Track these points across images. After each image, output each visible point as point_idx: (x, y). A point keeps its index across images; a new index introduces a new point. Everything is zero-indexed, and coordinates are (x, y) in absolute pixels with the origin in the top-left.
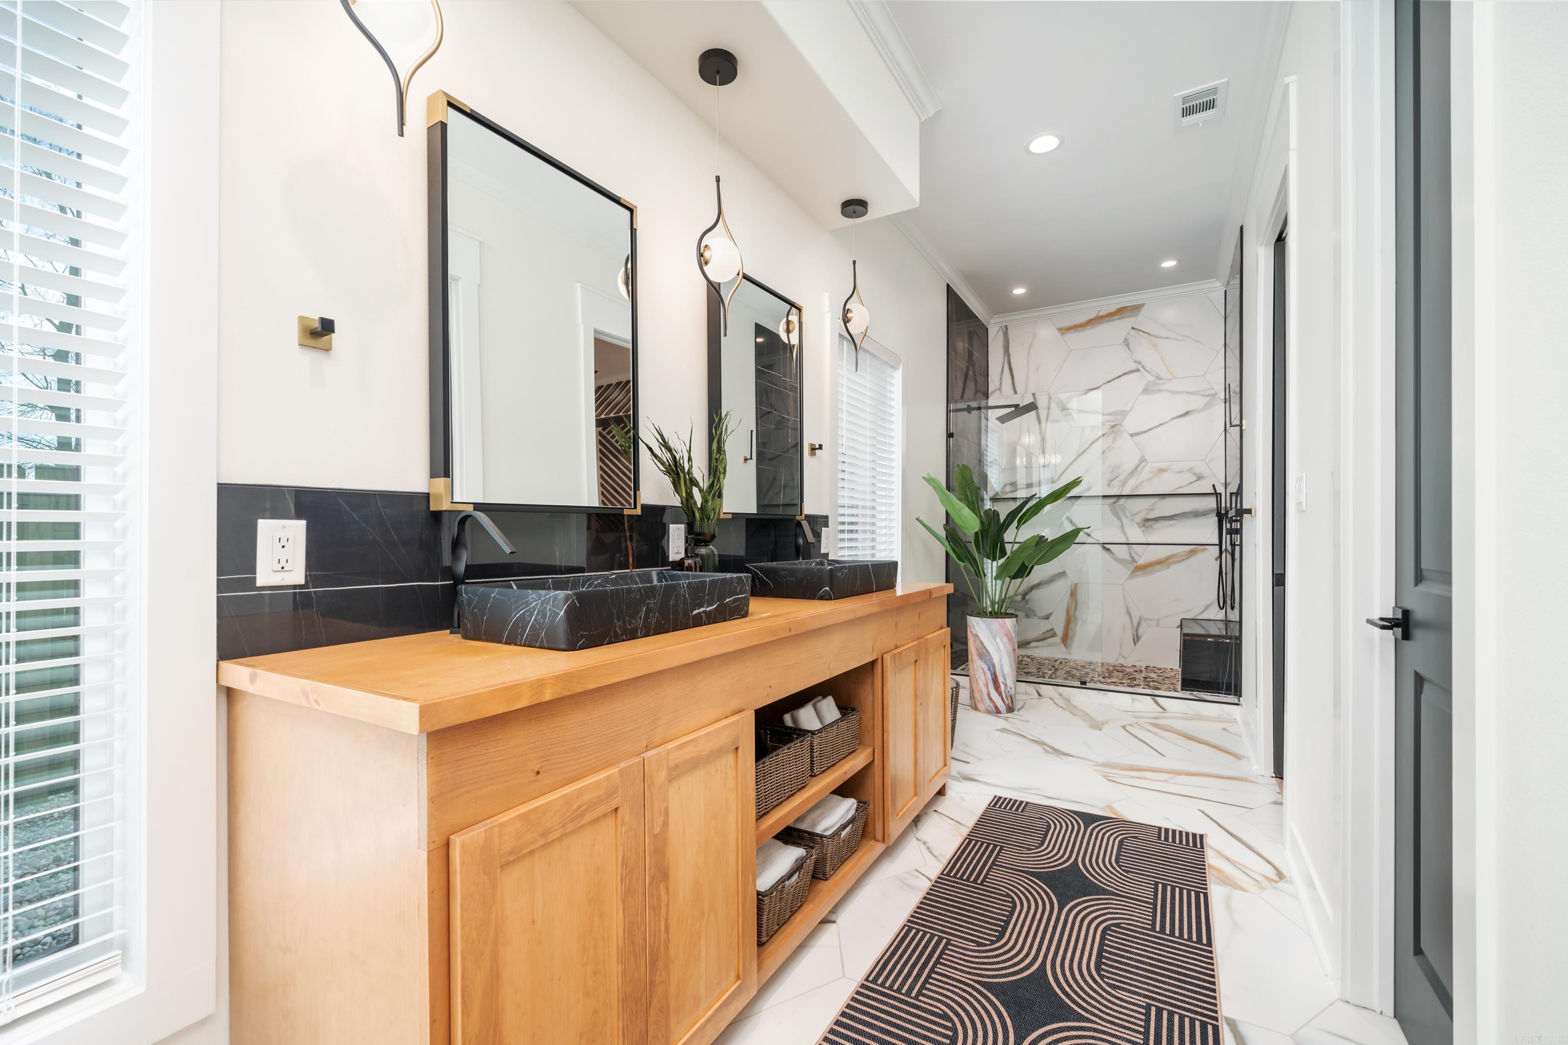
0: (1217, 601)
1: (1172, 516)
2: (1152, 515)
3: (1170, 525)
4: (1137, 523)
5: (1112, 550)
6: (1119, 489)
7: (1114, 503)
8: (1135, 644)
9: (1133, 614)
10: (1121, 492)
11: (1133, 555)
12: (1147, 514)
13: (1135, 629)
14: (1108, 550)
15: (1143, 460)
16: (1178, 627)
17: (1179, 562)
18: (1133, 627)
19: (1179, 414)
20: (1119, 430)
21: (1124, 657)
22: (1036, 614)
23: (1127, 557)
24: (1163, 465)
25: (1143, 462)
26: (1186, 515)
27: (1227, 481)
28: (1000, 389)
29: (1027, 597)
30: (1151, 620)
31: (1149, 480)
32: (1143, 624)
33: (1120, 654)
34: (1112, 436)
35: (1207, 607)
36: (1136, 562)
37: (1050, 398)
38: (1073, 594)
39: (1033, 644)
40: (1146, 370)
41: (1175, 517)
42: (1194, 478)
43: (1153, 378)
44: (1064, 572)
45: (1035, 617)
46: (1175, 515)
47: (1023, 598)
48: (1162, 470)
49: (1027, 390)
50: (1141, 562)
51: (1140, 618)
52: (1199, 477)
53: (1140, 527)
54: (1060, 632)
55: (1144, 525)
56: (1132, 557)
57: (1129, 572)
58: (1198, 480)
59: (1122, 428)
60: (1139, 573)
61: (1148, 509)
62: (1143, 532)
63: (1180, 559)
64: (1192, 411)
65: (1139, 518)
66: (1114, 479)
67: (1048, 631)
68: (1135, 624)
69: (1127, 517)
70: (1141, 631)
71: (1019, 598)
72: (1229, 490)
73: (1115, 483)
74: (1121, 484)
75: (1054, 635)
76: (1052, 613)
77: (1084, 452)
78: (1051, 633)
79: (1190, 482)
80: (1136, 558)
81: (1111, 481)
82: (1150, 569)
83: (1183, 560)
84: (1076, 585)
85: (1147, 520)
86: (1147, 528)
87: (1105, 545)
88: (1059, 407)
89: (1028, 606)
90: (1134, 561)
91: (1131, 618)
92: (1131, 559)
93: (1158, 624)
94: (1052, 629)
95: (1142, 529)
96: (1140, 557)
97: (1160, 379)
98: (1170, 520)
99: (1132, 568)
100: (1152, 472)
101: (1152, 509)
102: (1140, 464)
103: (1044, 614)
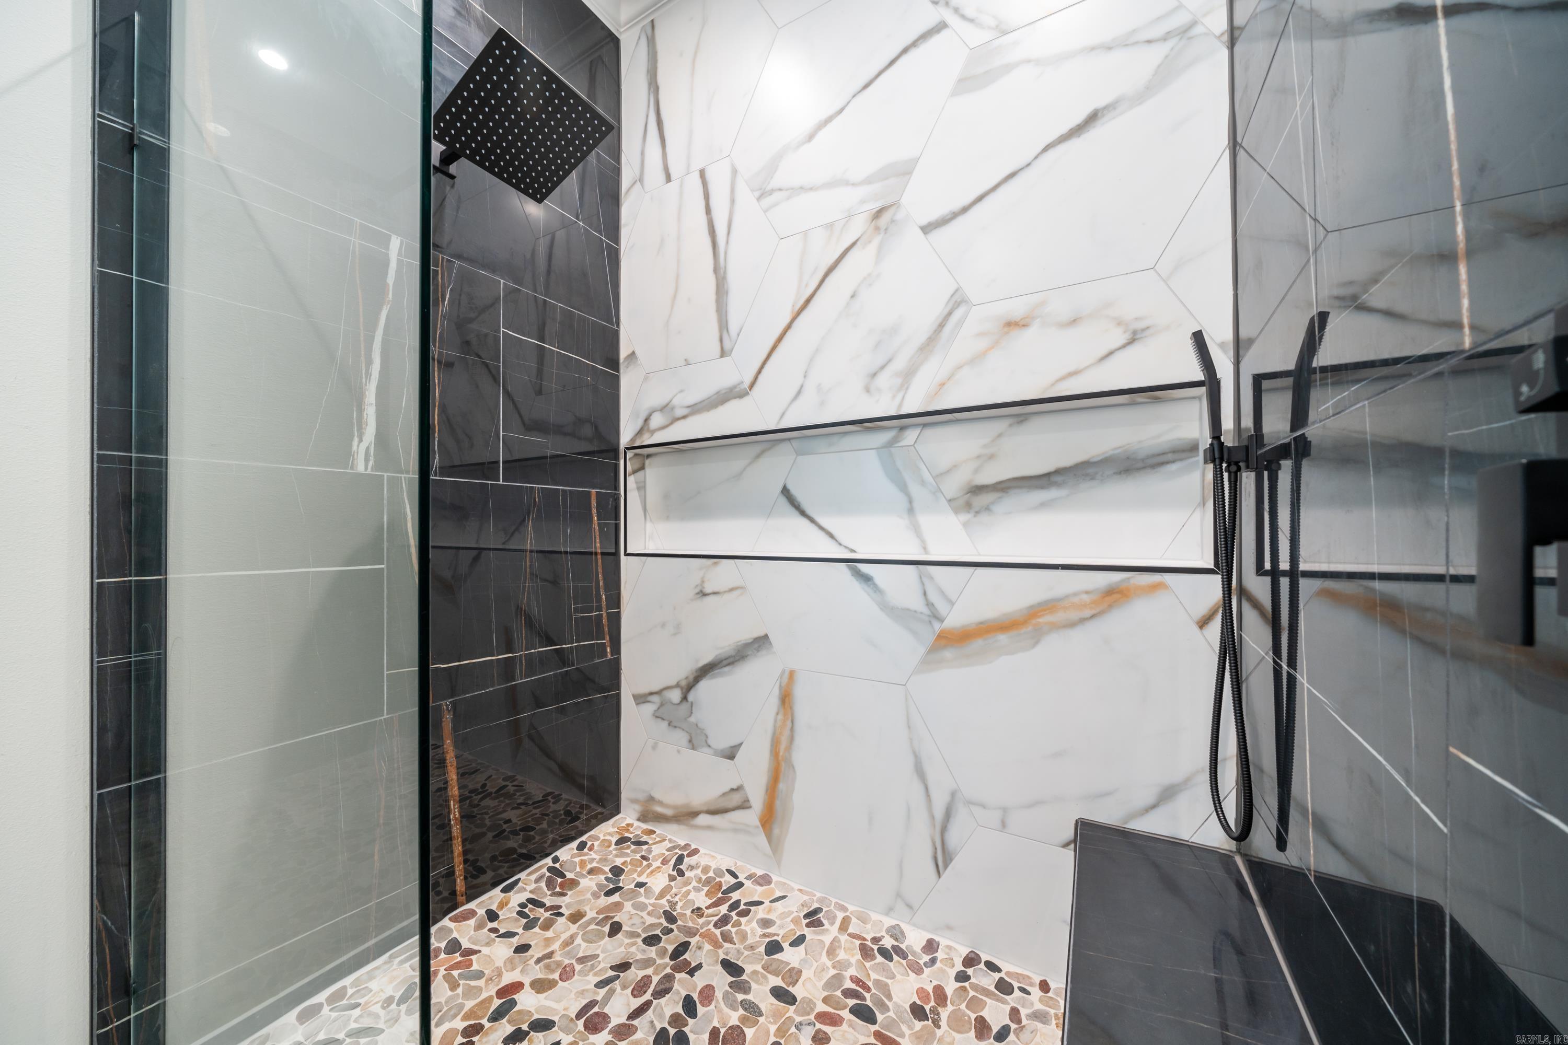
0: (1205, 778)
1: (1048, 475)
2: (989, 476)
3: (1043, 505)
4: (950, 501)
5: (878, 580)
6: (894, 397)
7: (891, 444)
8: (939, 874)
9: (931, 777)
10: (900, 406)
11: (934, 597)
12: (977, 471)
13: (938, 828)
14: (866, 579)
15: (958, 301)
16: (1066, 845)
17: (1072, 625)
18: (933, 817)
19: (1064, 129)
20: (893, 221)
21: (910, 906)
22: (710, 742)
23: (917, 604)
24: (1017, 308)
25: (957, 305)
26: (1091, 471)
27: (1243, 334)
28: (641, 180)
29: (691, 697)
30: (984, 806)
31: (977, 359)
32: (961, 816)
33: (899, 895)
34: (872, 248)
35: (1168, 794)
36: (941, 620)
37: (735, 172)
38: (786, 699)
39: (703, 819)
40: (963, 17)
41: (1059, 479)
42: (1120, 337)
43: (985, 36)
44: (766, 637)
45: (706, 750)
46: (1058, 472)
47: (685, 698)
48: (1013, 325)
49: (689, 166)
50: (955, 619)
51: (953, 794)
52: (1135, 333)
53: (956, 511)
54: (757, 798)
55: (968, 506)
56: (929, 604)
57: (922, 650)
58: (1131, 342)
59: (900, 216)
60: (948, 654)
61: (979, 457)
62: (965, 525)
63: (1074, 615)
64: (1110, 107)
65: (954, 485)
66: (882, 368)
67: (732, 790)
68: (939, 813)
69: (923, 483)
70: (954, 837)
71: (675, 696)
72: (1253, 364)
73: (884, 380)
74: (899, 381)
75: (745, 805)
76: (741, 744)
77: (808, 301)
78: (736, 799)
79: (1104, 351)
80: (941, 607)
81: (874, 375)
82: (978, 643)
83: (1082, 621)
84: (792, 674)
85: (978, 490)
86: (977, 513)
87: (860, 566)
88: (752, 191)
89: (692, 719)
90: (936, 616)
91: (927, 789)
92: (925, 610)
93: (1004, 824)
94: (739, 789)
95: (965, 517)
96: (952, 603)
97: (1005, 33)
98: (1042, 487)
99: (930, 639)
100: (981, 334)
101: (991, 457)
102: (950, 314)
103: (722, 742)
